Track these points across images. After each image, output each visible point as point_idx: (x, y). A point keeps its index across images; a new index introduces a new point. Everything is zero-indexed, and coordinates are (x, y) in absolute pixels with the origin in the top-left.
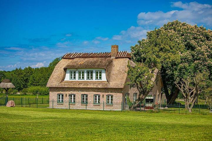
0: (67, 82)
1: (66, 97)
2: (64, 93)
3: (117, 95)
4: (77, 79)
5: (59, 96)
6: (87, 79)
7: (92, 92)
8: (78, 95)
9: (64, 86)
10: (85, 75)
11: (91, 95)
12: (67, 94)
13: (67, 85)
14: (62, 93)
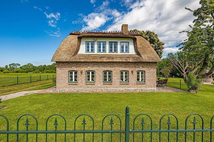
0: (83, 55)
1: (82, 74)
2: (78, 69)
3: (150, 71)
4: (96, 52)
5: (71, 73)
6: (109, 53)
7: (118, 68)
8: (99, 71)
9: (79, 61)
10: (107, 46)
11: (116, 71)
12: (83, 71)
13: (83, 59)
14: (75, 69)
